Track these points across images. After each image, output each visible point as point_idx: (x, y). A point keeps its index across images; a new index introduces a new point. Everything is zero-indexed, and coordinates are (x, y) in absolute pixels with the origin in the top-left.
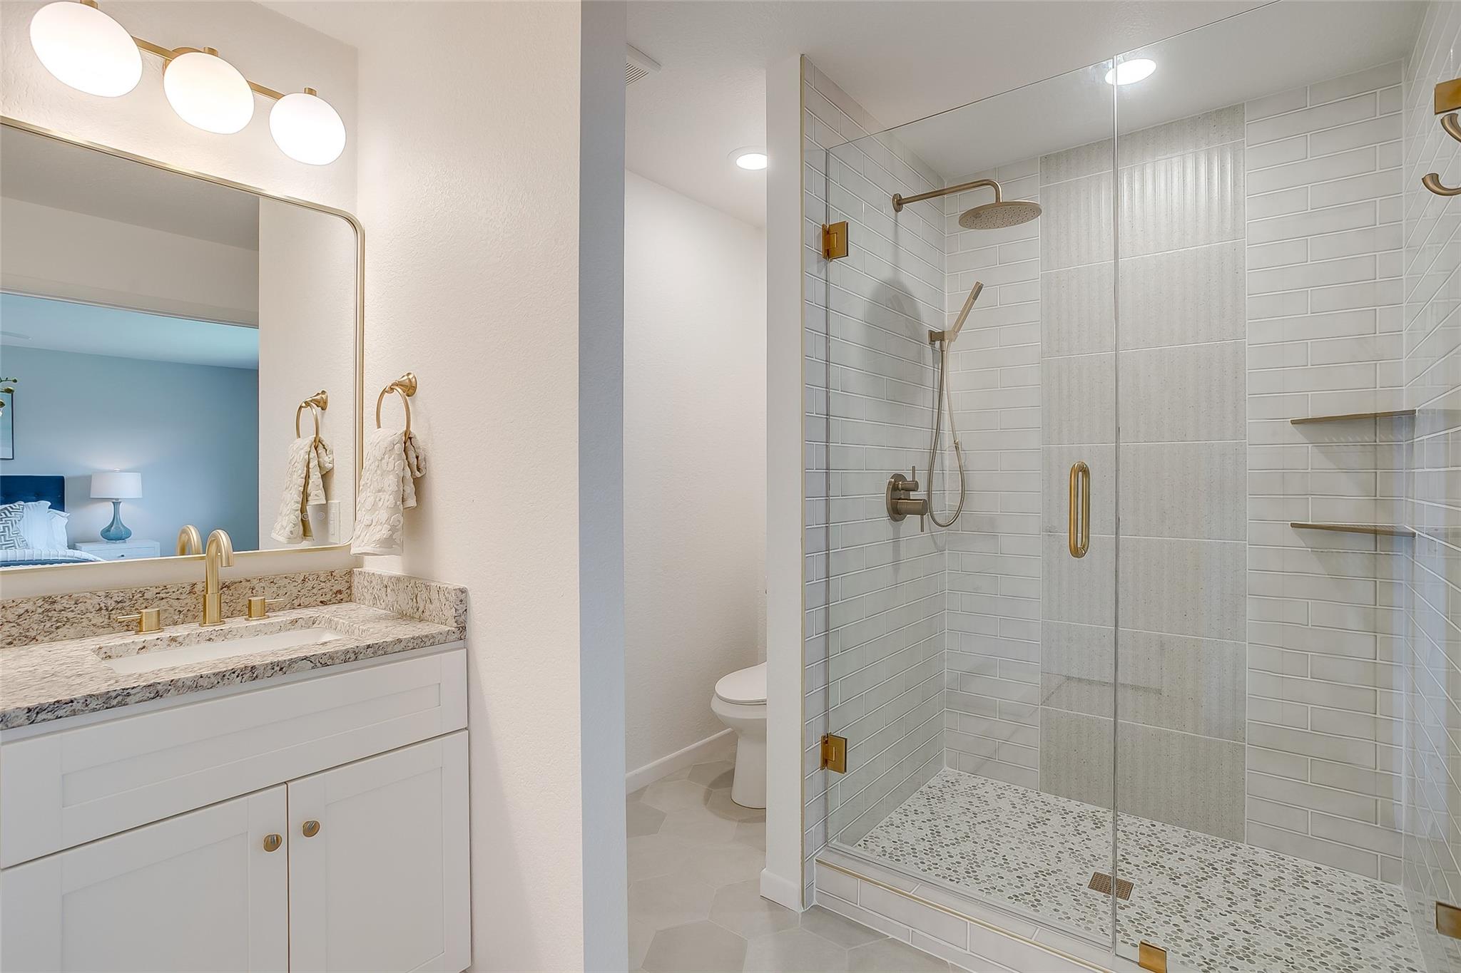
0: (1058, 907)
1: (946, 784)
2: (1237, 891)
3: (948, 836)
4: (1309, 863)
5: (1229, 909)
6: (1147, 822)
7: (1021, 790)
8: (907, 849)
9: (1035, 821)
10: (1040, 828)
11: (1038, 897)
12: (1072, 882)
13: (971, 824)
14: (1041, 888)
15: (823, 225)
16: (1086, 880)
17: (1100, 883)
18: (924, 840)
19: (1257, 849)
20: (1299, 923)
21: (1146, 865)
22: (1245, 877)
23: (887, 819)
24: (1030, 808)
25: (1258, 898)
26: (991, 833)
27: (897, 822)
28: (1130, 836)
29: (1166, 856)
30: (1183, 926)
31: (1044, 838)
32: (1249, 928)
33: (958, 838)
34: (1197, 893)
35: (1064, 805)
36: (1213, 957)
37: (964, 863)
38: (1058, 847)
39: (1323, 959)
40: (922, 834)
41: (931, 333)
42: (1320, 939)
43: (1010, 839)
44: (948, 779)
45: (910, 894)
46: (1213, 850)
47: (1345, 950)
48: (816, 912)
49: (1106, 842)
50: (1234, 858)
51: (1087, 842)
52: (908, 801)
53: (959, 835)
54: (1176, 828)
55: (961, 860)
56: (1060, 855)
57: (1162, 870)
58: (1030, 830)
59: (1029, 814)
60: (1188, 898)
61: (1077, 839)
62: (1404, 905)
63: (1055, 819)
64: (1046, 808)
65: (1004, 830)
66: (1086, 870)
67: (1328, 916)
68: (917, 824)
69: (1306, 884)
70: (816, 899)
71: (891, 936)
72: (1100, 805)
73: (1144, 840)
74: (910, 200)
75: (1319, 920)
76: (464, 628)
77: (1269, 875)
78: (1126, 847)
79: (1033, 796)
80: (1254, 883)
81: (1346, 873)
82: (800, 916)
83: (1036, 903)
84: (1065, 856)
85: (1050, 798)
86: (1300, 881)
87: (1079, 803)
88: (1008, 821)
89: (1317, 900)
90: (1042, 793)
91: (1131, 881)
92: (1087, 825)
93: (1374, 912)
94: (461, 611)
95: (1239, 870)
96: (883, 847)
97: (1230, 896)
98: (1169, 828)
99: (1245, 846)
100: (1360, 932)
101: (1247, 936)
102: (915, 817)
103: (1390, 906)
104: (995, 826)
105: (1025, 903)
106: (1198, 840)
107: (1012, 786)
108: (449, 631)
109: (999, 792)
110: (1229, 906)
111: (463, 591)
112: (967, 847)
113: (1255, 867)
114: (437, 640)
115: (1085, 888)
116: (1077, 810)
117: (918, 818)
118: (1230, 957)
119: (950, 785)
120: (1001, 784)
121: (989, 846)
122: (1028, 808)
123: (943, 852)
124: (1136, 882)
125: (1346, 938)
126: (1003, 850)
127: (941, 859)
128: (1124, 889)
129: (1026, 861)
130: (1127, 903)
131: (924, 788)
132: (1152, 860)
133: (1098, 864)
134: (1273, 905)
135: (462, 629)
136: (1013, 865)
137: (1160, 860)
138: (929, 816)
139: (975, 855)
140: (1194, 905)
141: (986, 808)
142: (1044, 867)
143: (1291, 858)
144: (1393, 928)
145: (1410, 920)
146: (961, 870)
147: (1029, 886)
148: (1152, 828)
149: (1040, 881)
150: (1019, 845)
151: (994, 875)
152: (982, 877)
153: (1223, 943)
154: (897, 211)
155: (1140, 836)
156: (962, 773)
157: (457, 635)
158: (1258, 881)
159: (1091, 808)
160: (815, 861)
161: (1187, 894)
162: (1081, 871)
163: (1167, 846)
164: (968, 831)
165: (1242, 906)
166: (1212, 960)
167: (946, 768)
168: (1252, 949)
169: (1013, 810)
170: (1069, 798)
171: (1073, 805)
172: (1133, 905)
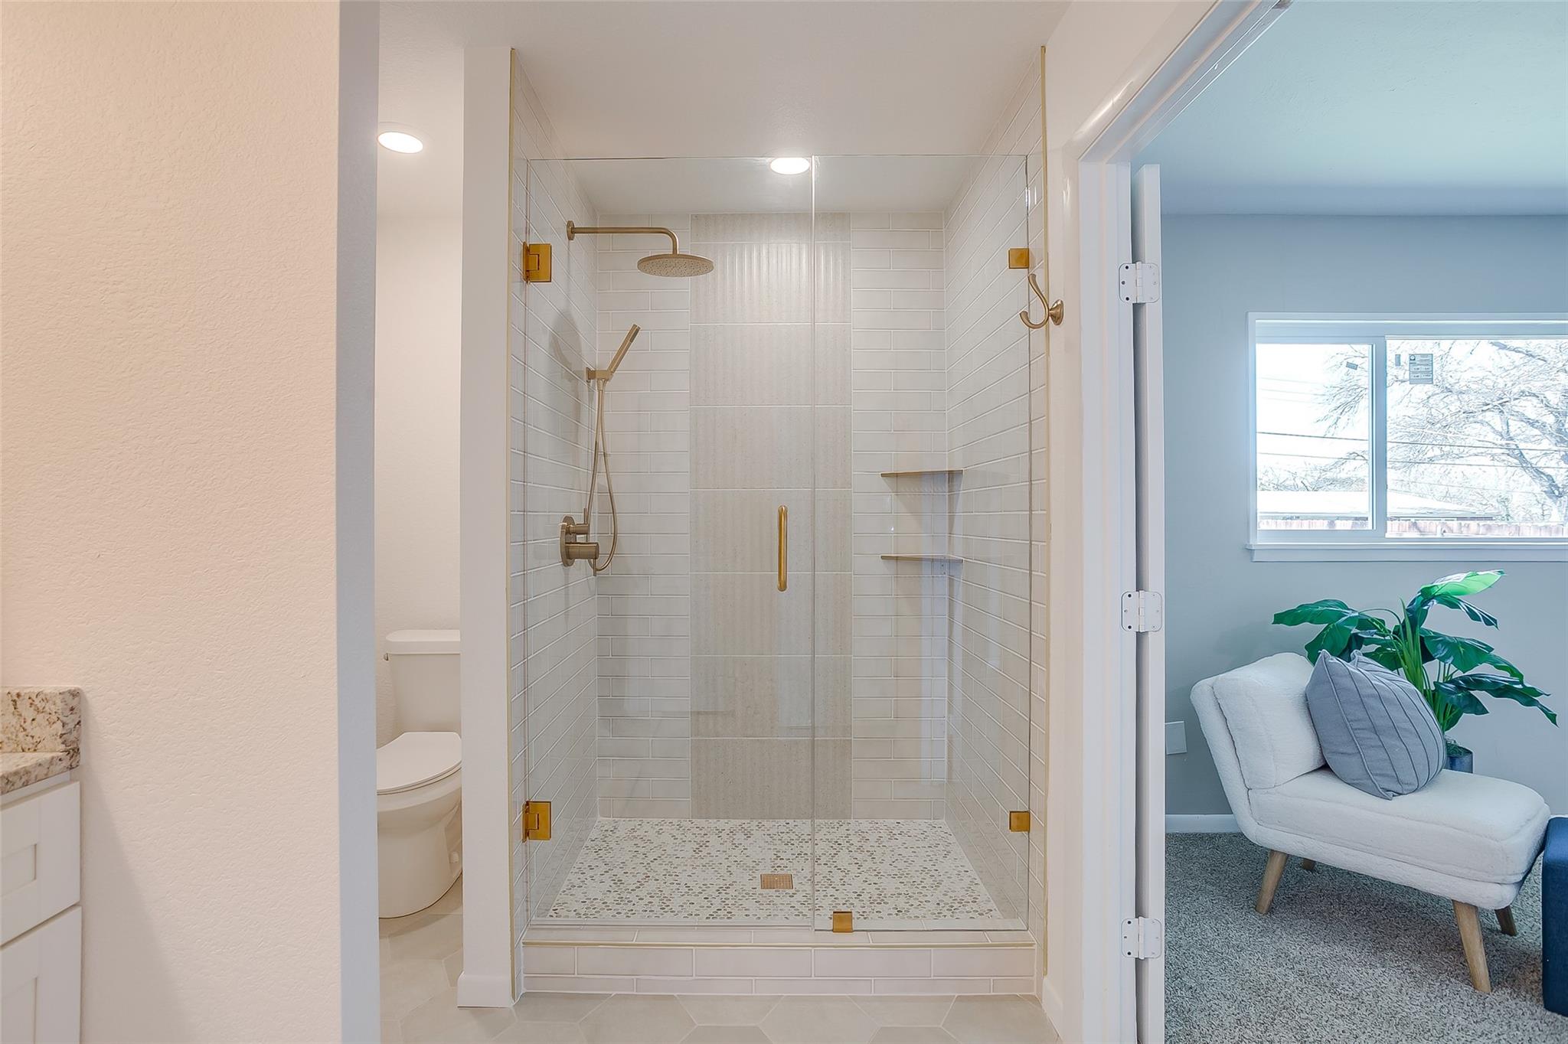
0: (747, 913)
1: (607, 834)
2: (859, 856)
3: (630, 881)
4: (892, 821)
5: (859, 871)
6: (782, 822)
7: (675, 821)
8: (598, 904)
9: (698, 846)
10: (705, 851)
11: (729, 910)
12: (748, 888)
13: (645, 864)
14: (727, 902)
15: (524, 243)
16: (757, 883)
17: (768, 882)
18: (610, 891)
19: (860, 821)
20: (901, 865)
21: (794, 857)
22: (860, 844)
23: (566, 882)
24: (689, 835)
25: (873, 856)
26: (666, 867)
27: (577, 882)
28: (775, 837)
29: (805, 845)
30: (837, 894)
31: (711, 859)
32: (876, 879)
33: (640, 880)
34: (836, 867)
35: (715, 825)
36: (864, 910)
37: (656, 901)
38: (726, 863)
39: (923, 885)
40: (605, 887)
41: (588, 370)
42: (916, 871)
43: (685, 868)
44: (606, 828)
45: (633, 942)
46: (833, 830)
47: (931, 873)
48: (528, 999)
49: (759, 847)
50: (848, 832)
51: (745, 851)
52: (579, 859)
53: (640, 877)
54: (804, 821)
55: (651, 900)
56: (729, 869)
57: (806, 857)
58: (697, 855)
59: (690, 841)
60: (831, 872)
61: (737, 852)
62: (949, 831)
63: (713, 839)
64: (702, 832)
65: (676, 862)
66: (754, 875)
67: (915, 854)
68: (597, 878)
69: (896, 837)
70: (525, 987)
71: (614, 993)
72: (744, 818)
73: (785, 837)
74: (583, 230)
75: (911, 859)
76: (77, 751)
77: (873, 837)
78: (775, 847)
79: (686, 824)
80: (867, 846)
81: (914, 821)
82: (514, 1011)
83: (729, 915)
84: (733, 869)
85: (702, 822)
86: (892, 836)
87: (726, 821)
88: (675, 853)
89: (905, 846)
90: (694, 820)
91: (789, 873)
92: (740, 837)
93: (936, 842)
94: (71, 726)
95: (855, 840)
96: (575, 911)
97: (856, 861)
98: (799, 822)
99: (852, 821)
100: (934, 858)
101: (877, 886)
102: (592, 873)
103: (943, 834)
104: (667, 860)
105: (721, 918)
106: (822, 826)
107: (666, 820)
108: (53, 758)
109: (657, 828)
110: (859, 869)
111: (75, 694)
112: (651, 886)
113: (863, 835)
114: (33, 776)
115: (759, 890)
116: (727, 827)
117: (596, 873)
118: (872, 905)
119: (611, 833)
120: (656, 821)
121: (670, 879)
122: (688, 836)
123: (632, 897)
124: (793, 872)
125: (928, 865)
126: (683, 879)
127: (634, 905)
128: (787, 881)
129: (705, 882)
130: (793, 891)
131: (588, 843)
132: (797, 851)
133: (760, 867)
134: (883, 858)
135: (73, 752)
136: (697, 890)
137: (802, 850)
138: (605, 868)
139: (662, 891)
140: (837, 876)
141: (652, 846)
142: (722, 883)
143: (881, 821)
144: (948, 849)
145: (955, 840)
146: (657, 908)
147: (717, 902)
148: (787, 825)
149: (723, 895)
150: (694, 871)
151: (685, 903)
152: (676, 909)
153: (865, 897)
154: (570, 238)
155: (782, 835)
156: (616, 819)
157: (66, 763)
158: (869, 844)
159: (738, 822)
160: (522, 945)
161: (829, 869)
162: (751, 877)
163: (803, 837)
164: (646, 871)
165: (866, 866)
166: (864, 912)
167: (600, 818)
168: (883, 894)
169: (675, 841)
170: (718, 818)
171: (722, 824)
172: (798, 891)
